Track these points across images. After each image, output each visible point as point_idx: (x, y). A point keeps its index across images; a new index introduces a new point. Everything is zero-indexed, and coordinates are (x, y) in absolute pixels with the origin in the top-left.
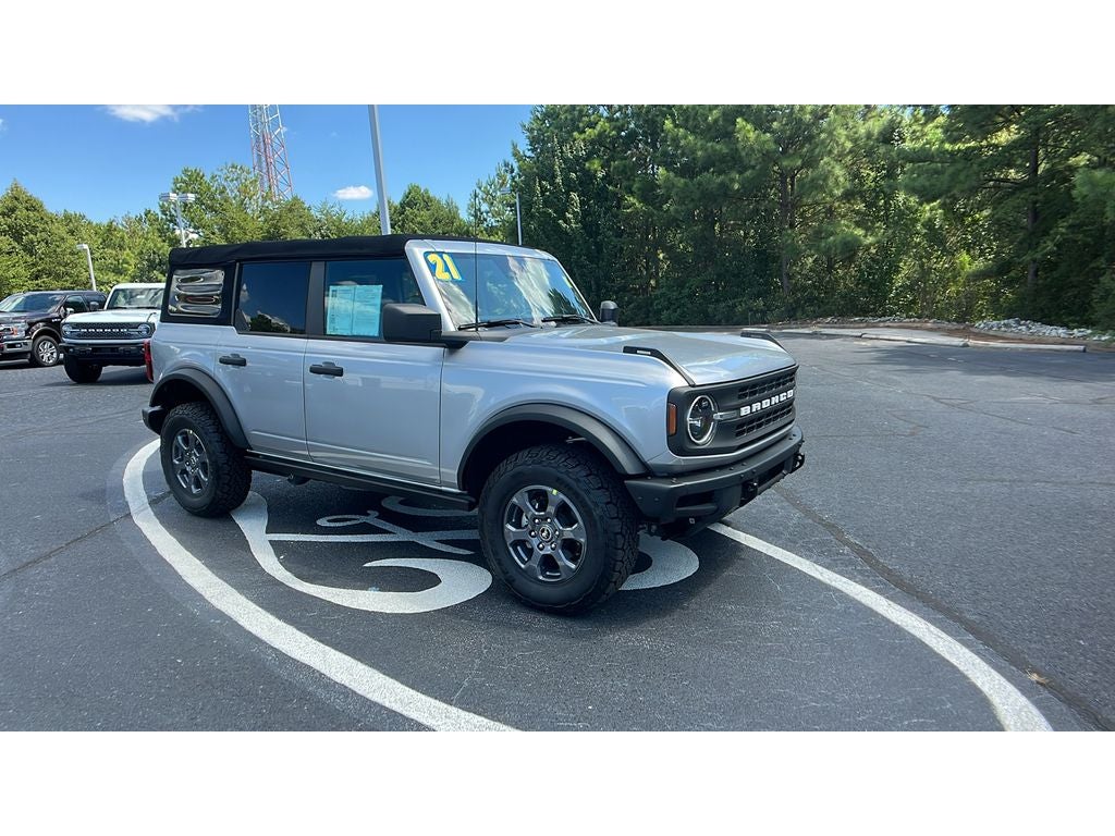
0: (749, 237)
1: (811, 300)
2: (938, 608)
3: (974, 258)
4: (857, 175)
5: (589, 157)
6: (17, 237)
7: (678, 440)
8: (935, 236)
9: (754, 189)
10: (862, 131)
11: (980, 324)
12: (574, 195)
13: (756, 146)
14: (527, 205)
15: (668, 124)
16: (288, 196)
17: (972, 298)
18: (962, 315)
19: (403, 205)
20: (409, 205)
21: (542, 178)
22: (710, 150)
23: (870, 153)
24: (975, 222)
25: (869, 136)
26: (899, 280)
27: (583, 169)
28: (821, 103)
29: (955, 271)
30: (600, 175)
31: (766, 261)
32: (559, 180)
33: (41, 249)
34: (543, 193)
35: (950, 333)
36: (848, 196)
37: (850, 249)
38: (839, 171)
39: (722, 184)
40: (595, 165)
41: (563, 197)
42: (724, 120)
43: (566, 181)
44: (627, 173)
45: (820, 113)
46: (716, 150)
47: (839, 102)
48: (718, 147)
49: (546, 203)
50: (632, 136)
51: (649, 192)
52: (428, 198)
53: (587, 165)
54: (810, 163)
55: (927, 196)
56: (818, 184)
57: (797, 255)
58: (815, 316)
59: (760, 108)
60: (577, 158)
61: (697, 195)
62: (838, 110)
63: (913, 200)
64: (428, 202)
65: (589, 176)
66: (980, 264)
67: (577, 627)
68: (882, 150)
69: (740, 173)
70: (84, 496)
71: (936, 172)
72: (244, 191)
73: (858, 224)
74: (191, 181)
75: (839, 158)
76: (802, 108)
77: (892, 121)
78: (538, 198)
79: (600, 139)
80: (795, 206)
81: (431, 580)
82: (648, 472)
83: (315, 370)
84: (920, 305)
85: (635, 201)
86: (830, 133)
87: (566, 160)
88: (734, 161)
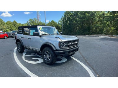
0: (87, 25)
1: (94, 32)
2: (91, 67)
3: (113, 28)
4: (100, 19)
6: (14, 25)
7: (60, 47)
8: (109, 26)
9: (88, 20)
10: (100, 14)
11: (113, 35)
13: (88, 16)
14: (63, 22)
15: (78, 14)
16: (40, 21)
17: (113, 32)
18: (112, 34)
20: (52, 22)
21: (65, 19)
22: (83, 16)
23: (101, 16)
24: (114, 24)
25: (101, 14)
26: (104, 30)
27: (69, 18)
28: (95, 11)
29: (111, 29)
31: (89, 28)
33: (16, 26)
35: (110, 36)
36: (98, 21)
37: (99, 27)
38: (97, 18)
39: (84, 20)
40: (71, 18)
42: (84, 13)
43: (67, 20)
44: (74, 19)
45: (95, 12)
47: (98, 11)
49: (65, 22)
50: (75, 15)
51: (76, 21)
54: (94, 17)
55: (107, 21)
56: (95, 20)
57: (93, 28)
58: (94, 34)
62: (97, 12)
63: (106, 22)
66: (114, 29)
67: (50, 66)
68: (102, 16)
69: (86, 19)
70: (10, 50)
71: (108, 18)
72: (35, 21)
73: (100, 24)
74: (30, 20)
75: (97, 17)
76: (93, 11)
77: (104, 13)
79: (71, 15)
80: (93, 22)
81: (38, 60)
82: (57, 50)
83: (29, 39)
84: (107, 33)
86: (96, 14)
87: (67, 17)
88: (85, 17)
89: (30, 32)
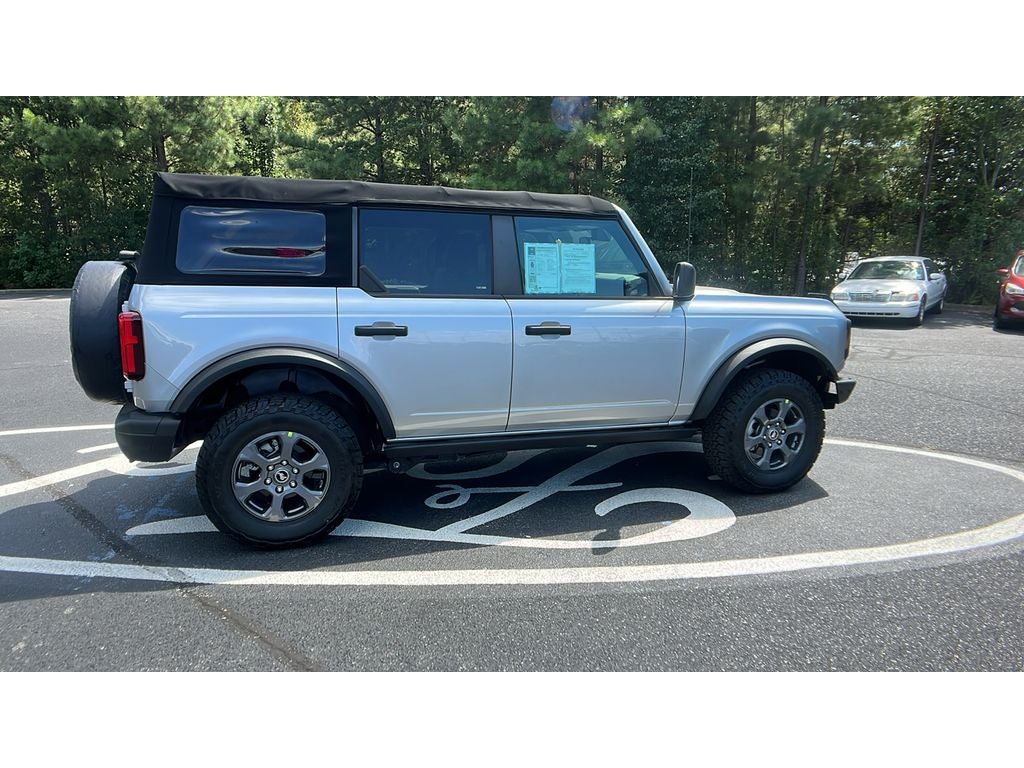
69: (125, 130)
77: (265, 107)
89: (526, 259)
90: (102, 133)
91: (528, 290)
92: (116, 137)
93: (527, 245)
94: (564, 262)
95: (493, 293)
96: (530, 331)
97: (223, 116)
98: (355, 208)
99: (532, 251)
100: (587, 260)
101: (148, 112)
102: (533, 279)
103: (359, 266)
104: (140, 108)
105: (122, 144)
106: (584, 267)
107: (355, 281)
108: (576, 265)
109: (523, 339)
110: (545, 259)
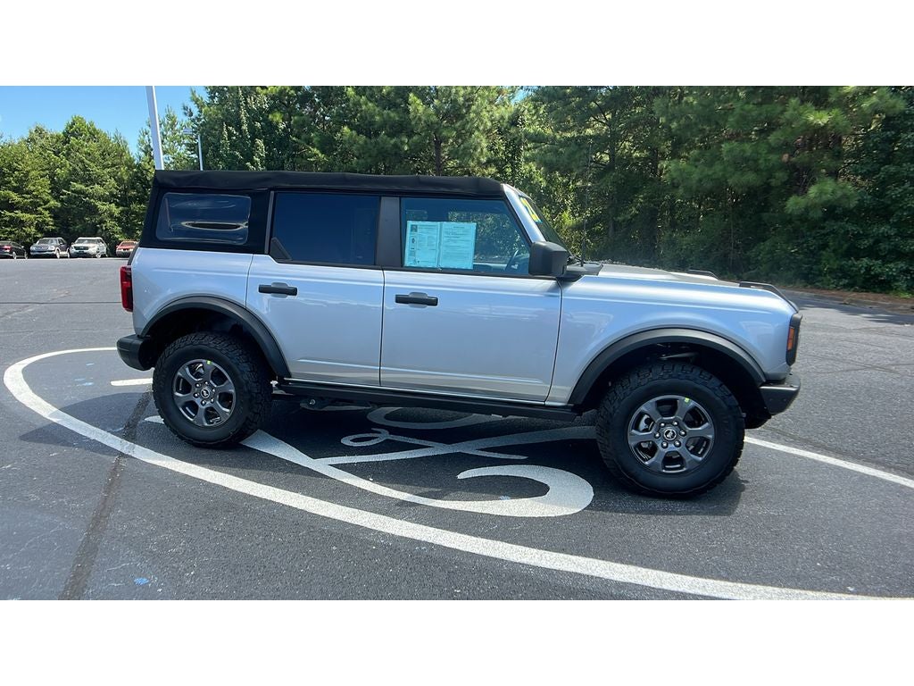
5: (271, 110)
12: (260, 142)
13: (423, 118)
15: (351, 91)
19: (66, 134)
20: (73, 134)
21: (228, 125)
22: (385, 116)
25: (502, 119)
27: (265, 120)
30: (282, 126)
32: (245, 127)
34: (229, 138)
38: (484, 143)
39: (395, 145)
40: (277, 117)
41: (249, 142)
42: (396, 93)
43: (251, 127)
44: (305, 127)
45: (472, 94)
46: (390, 117)
48: (392, 115)
49: (233, 146)
50: (306, 96)
52: (95, 130)
53: (270, 117)
54: (461, 134)
59: (424, 88)
60: (261, 110)
61: (375, 152)
64: (94, 134)
65: (271, 127)
69: (409, 137)
76: (457, 89)
77: (518, 110)
78: (225, 141)
79: (280, 96)
85: (318, 152)
86: (478, 114)
87: (249, 111)
89: (408, 235)
90: (393, 141)
91: (407, 263)
92: (403, 143)
93: (410, 223)
94: (444, 239)
95: (375, 265)
96: (400, 300)
97: (482, 121)
98: (272, 192)
99: (414, 229)
100: (467, 238)
101: (425, 121)
102: (413, 253)
103: (271, 237)
104: (420, 119)
105: (406, 148)
106: (463, 244)
107: (266, 250)
108: (455, 241)
109: (392, 306)
110: (426, 235)
